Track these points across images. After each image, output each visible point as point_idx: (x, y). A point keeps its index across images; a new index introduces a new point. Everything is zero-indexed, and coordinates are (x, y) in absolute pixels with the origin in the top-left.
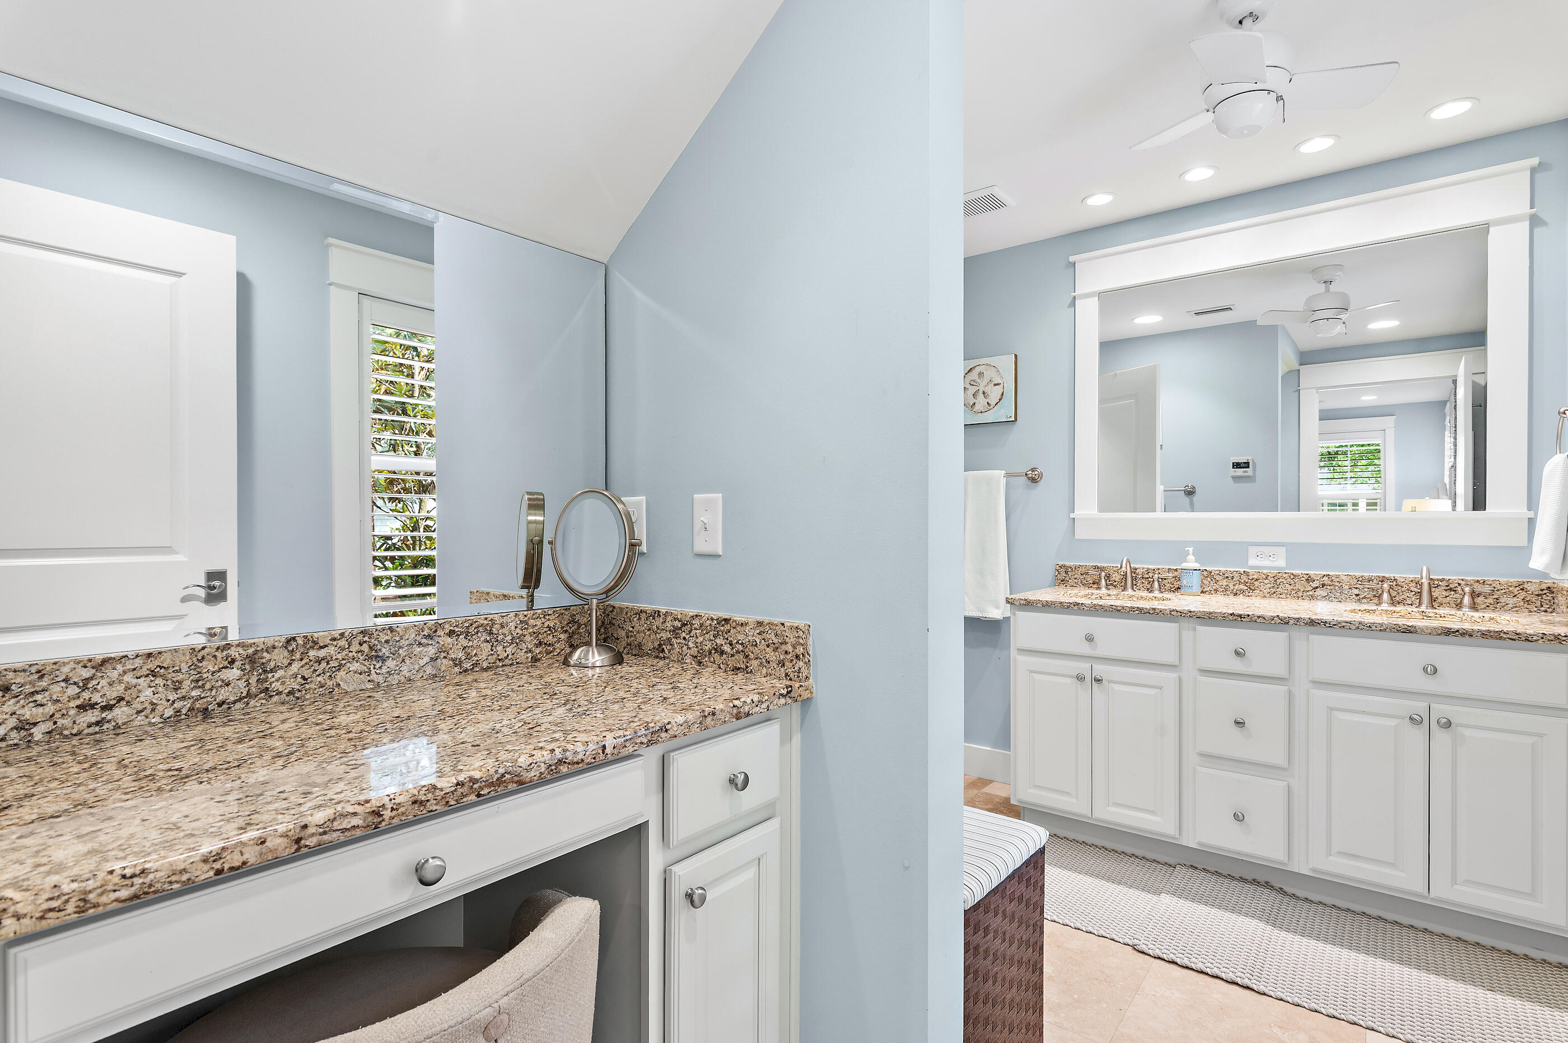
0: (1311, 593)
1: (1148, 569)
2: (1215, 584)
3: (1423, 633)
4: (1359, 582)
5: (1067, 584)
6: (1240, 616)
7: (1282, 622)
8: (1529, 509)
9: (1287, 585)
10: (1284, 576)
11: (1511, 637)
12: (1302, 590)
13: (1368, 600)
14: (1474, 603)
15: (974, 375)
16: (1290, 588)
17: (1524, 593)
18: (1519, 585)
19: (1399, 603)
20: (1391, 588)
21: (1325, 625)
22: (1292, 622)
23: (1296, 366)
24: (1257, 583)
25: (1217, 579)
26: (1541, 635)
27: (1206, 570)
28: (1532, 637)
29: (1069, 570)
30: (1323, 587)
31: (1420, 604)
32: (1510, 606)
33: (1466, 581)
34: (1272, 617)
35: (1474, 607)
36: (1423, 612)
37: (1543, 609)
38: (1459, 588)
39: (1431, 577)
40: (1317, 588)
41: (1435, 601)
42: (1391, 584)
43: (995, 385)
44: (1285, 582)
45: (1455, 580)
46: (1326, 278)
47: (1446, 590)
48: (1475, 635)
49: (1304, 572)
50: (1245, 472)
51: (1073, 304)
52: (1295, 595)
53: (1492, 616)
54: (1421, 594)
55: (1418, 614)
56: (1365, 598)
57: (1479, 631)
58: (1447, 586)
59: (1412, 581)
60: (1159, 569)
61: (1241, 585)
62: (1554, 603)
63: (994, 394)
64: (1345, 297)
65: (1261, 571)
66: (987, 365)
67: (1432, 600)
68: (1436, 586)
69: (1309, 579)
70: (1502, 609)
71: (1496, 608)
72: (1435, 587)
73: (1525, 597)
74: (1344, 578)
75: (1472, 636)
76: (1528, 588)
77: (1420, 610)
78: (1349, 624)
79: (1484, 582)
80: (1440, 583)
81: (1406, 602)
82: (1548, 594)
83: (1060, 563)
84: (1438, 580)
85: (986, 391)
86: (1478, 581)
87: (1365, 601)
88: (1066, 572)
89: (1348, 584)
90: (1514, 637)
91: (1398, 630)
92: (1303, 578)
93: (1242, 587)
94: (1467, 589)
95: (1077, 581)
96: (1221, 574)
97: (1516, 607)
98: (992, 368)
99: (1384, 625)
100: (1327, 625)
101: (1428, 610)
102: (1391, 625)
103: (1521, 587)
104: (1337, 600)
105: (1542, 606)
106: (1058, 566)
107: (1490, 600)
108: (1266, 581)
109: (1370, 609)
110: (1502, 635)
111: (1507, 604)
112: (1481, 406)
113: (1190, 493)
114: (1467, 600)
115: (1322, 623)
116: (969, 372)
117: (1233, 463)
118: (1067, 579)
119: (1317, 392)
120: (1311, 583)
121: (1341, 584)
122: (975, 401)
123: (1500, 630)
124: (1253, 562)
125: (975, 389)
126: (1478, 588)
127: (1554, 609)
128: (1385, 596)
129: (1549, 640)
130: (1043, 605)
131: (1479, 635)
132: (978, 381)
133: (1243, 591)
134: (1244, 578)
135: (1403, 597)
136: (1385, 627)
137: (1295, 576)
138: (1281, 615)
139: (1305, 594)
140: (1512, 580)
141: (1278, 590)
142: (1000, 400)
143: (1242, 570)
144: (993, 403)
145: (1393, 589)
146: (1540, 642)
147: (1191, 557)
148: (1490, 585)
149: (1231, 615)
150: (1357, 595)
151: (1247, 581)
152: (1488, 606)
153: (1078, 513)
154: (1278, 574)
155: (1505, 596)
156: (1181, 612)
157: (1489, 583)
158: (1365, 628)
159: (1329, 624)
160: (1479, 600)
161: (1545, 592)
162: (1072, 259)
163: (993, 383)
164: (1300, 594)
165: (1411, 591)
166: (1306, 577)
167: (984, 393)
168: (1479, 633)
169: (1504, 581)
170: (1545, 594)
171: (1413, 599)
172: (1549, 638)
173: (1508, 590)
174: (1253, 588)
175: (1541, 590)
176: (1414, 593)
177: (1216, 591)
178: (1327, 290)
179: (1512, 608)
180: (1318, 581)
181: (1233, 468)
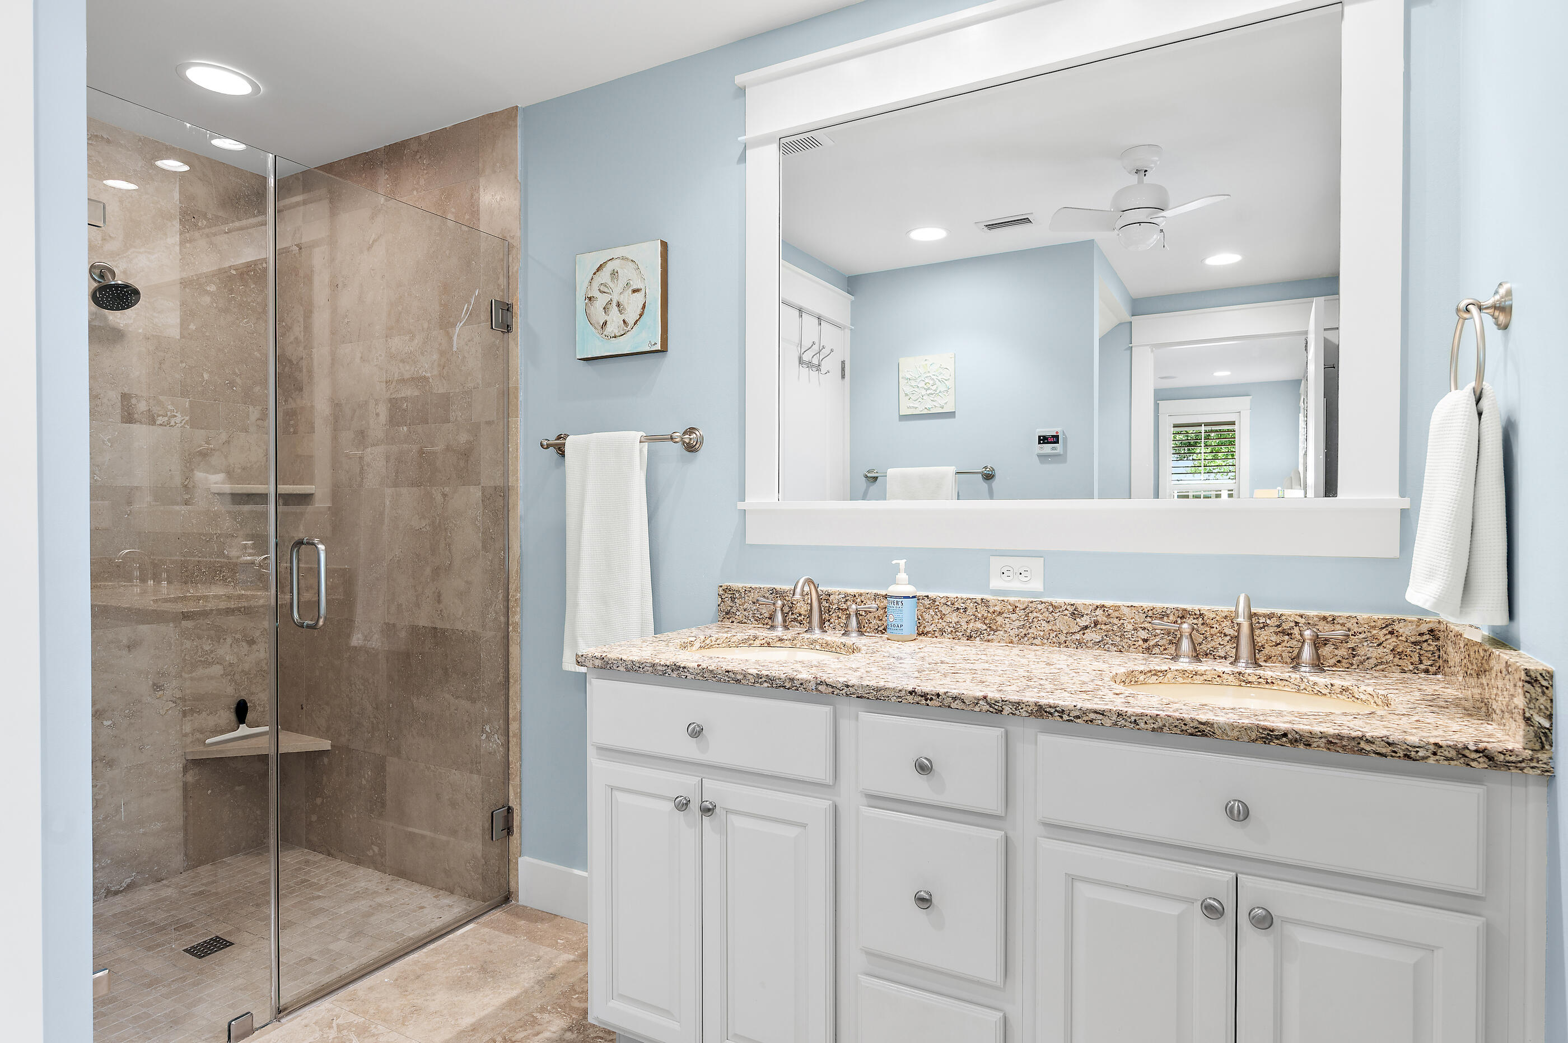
0: (1078, 636)
1: (846, 595)
2: (940, 621)
3: (1226, 738)
4: (1149, 619)
5: (734, 619)
6: (925, 696)
7: (991, 709)
8: (1402, 495)
9: (1044, 623)
10: (1040, 607)
11: (1379, 750)
12: (1065, 632)
13: (1162, 649)
14: (1318, 657)
15: (604, 276)
16: (1047, 627)
17: (1394, 639)
18: (1387, 626)
19: (1207, 655)
20: (1193, 629)
21: (1061, 717)
22: (1007, 709)
23: (1126, 317)
24: (1000, 619)
25: (944, 612)
26: (1432, 747)
27: (927, 596)
28: (1417, 752)
29: (737, 595)
30: (1096, 625)
31: (1237, 659)
32: (1373, 661)
33: (1307, 618)
34: (975, 698)
35: (1318, 665)
36: (1240, 673)
37: (1422, 667)
38: (1296, 631)
39: (1253, 610)
40: (1086, 627)
41: (1260, 651)
42: (1195, 621)
43: (634, 291)
44: (1041, 617)
45: (1290, 616)
46: (1140, 165)
47: (1276, 633)
48: (1315, 744)
49: (1067, 601)
50: (1053, 449)
51: (742, 159)
52: (1054, 639)
53: (1346, 684)
54: (1238, 641)
55: (1231, 678)
56: (1156, 645)
57: (1323, 736)
58: (1279, 626)
59: (1226, 617)
60: (861, 595)
61: (977, 623)
62: (1439, 657)
63: (633, 305)
64: (1161, 191)
65: (1006, 599)
66: (623, 258)
67: (1256, 648)
68: (1262, 625)
69: (1076, 614)
70: (1360, 667)
71: (1352, 664)
72: (1261, 628)
73: (1396, 646)
74: (1126, 611)
75: (1310, 745)
76: (1401, 631)
77: (1236, 670)
78: (1101, 717)
79: (1334, 620)
80: (1268, 621)
81: (1218, 654)
82: (1430, 642)
83: (726, 584)
84: (1264, 616)
85: (621, 301)
86: (1325, 618)
87: (1156, 650)
88: (733, 599)
89: (1132, 621)
90: (1384, 751)
91: (1183, 731)
92: (1066, 612)
93: (979, 625)
94: (1308, 633)
95: (747, 614)
96: (949, 603)
97: (1382, 663)
98: (630, 264)
99: (1159, 720)
100: (1066, 717)
101: (1249, 671)
102: (1171, 720)
103: (1390, 630)
104: (1115, 649)
105: (1421, 662)
106: (721, 589)
107: (1342, 652)
108: (1014, 617)
109: (1158, 668)
110: (1363, 745)
111: (1367, 659)
112: (1334, 368)
113: (989, 477)
114: (1307, 653)
115: (1056, 714)
116: (598, 270)
117: (1039, 437)
118: (734, 610)
119: (1152, 351)
120: (1078, 620)
121: (1122, 621)
122: (607, 318)
123: (1360, 734)
124: (997, 583)
125: (606, 298)
126: (1325, 631)
127: (1439, 667)
128: (1185, 645)
129: (1447, 759)
130: (627, 670)
131: (1323, 745)
132: (611, 284)
133: (979, 633)
134: (982, 611)
135: (1213, 644)
136: (1161, 724)
137: (1055, 607)
138: (990, 695)
139: (1069, 638)
140: (1376, 617)
141: (1030, 631)
142: (641, 315)
143: (978, 597)
144: (631, 322)
145: (1197, 631)
146: (1431, 760)
147: (903, 576)
148: (1343, 625)
149: (911, 693)
150: (1145, 641)
151: (986, 614)
152: (1339, 661)
153: (751, 501)
154: (1030, 605)
155: (1365, 644)
156: (833, 687)
157: (1341, 622)
158: (1128, 724)
159: (1069, 715)
160: (1326, 651)
161: (1425, 637)
162: (740, 79)
163: (632, 288)
164: (1063, 638)
165: (1225, 635)
166: (1071, 609)
167: (618, 305)
168: (1323, 740)
169: (1363, 619)
170: (1426, 641)
171: (1228, 648)
172: (1446, 753)
173: (1369, 634)
174: (995, 628)
175: (1419, 635)
176: (1228, 638)
177: (942, 631)
178: (1140, 181)
179: (1376, 666)
180: (1088, 617)
181: (1039, 443)
